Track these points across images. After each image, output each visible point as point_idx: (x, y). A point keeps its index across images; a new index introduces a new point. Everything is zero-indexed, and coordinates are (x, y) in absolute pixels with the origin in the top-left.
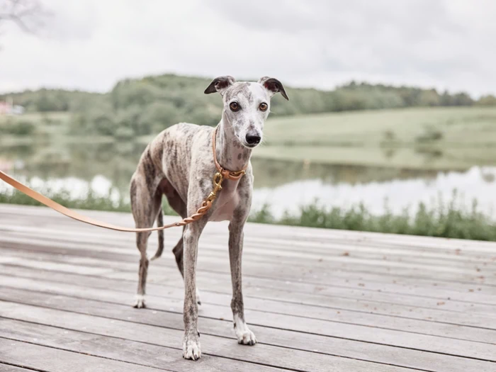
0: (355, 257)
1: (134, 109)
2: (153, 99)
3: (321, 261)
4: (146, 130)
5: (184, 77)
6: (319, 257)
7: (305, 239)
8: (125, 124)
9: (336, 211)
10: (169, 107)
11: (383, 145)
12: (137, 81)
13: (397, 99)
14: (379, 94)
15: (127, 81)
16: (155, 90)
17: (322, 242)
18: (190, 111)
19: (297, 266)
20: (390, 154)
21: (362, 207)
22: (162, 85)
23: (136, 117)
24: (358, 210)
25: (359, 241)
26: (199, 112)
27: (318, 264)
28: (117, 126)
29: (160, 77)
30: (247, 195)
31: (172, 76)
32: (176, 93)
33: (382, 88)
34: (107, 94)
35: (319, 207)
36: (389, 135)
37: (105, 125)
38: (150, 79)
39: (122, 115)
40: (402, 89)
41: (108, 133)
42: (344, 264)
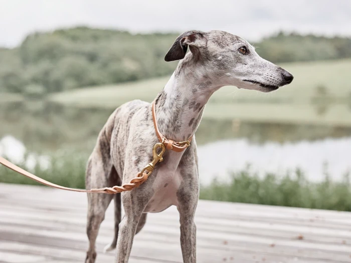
0: (311, 241)
1: (44, 65)
2: (64, 53)
3: (273, 246)
4: (58, 87)
5: (97, 30)
6: (270, 242)
7: (251, 219)
8: (35, 81)
9: (270, 177)
10: (82, 62)
11: (314, 101)
12: (47, 34)
13: (330, 49)
14: (309, 45)
15: (37, 35)
16: (67, 44)
17: (271, 223)
18: (105, 65)
19: (246, 252)
20: (322, 111)
21: (299, 173)
22: (74, 38)
23: (47, 73)
24: (293, 176)
25: (312, 221)
26: (114, 67)
27: (271, 250)
28: (26, 83)
29: (71, 30)
30: (190, 176)
31: (83, 29)
32: (89, 47)
33: (313, 38)
34: (15, 49)
35: (251, 173)
36: (321, 90)
37: (13, 82)
38: (61, 32)
39: (32, 71)
40: (336, 39)
41: (17, 90)
42: (300, 250)
